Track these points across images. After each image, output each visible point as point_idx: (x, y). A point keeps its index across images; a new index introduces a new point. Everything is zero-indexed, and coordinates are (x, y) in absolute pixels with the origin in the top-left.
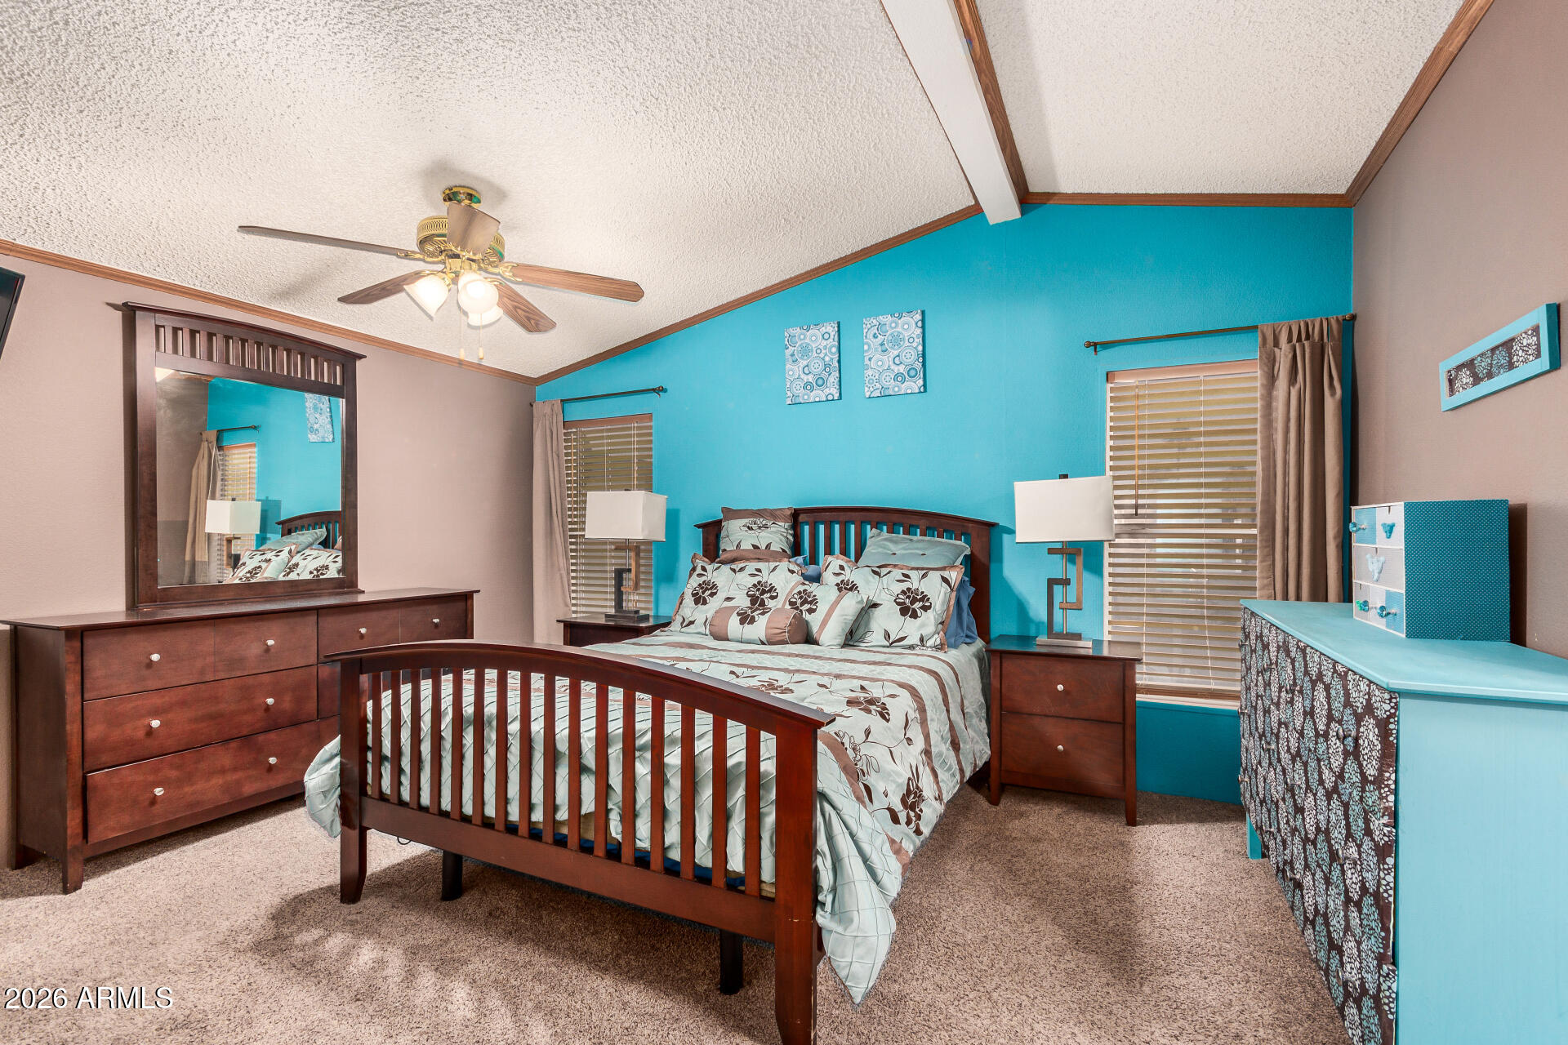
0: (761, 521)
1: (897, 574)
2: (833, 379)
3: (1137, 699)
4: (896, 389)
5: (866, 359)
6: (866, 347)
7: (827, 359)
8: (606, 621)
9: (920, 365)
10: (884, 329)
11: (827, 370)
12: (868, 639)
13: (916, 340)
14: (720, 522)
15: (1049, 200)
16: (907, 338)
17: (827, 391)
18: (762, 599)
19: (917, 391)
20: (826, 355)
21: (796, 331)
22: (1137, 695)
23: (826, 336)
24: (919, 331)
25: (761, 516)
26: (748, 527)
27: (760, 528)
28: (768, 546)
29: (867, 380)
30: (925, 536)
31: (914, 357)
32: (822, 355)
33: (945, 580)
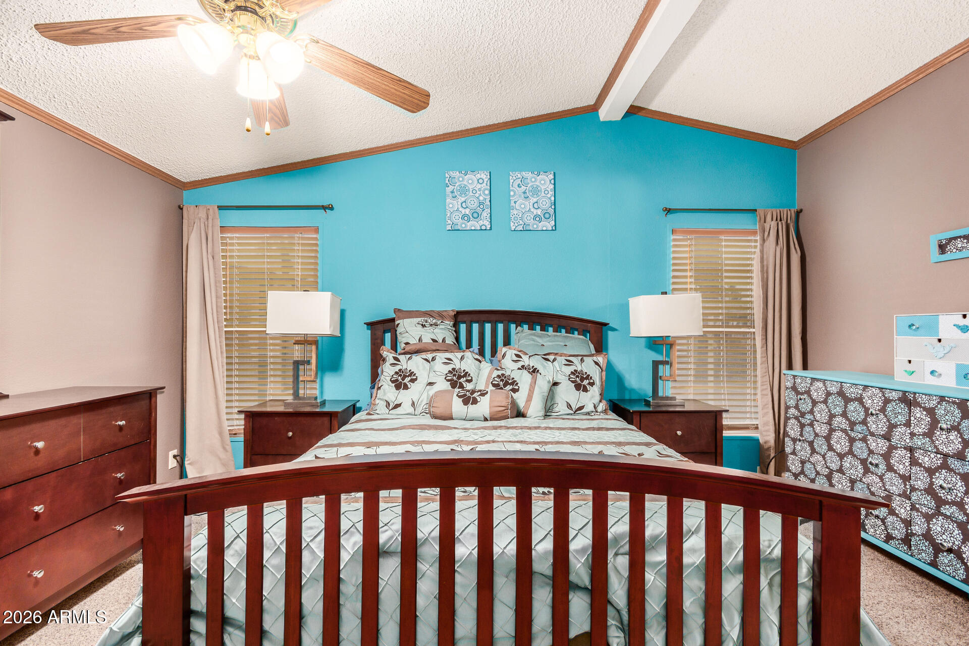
0: (431, 320)
1: (561, 360)
2: (486, 214)
3: (724, 435)
4: (535, 226)
5: (512, 202)
6: (512, 193)
7: (481, 198)
8: (285, 409)
9: (553, 210)
10: (526, 181)
11: (481, 206)
12: (556, 409)
13: (551, 193)
14: (393, 320)
15: (639, 112)
16: (543, 190)
17: (481, 223)
18: (460, 383)
19: (551, 229)
20: (480, 195)
21: (456, 174)
22: (724, 432)
23: (481, 181)
24: (552, 186)
25: (429, 316)
26: (422, 325)
27: (431, 325)
28: (444, 340)
29: (513, 217)
30: (557, 332)
31: (548, 205)
32: (477, 195)
33: (596, 363)
